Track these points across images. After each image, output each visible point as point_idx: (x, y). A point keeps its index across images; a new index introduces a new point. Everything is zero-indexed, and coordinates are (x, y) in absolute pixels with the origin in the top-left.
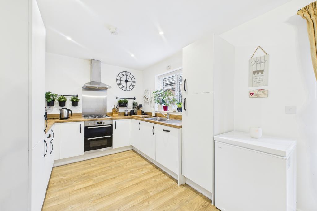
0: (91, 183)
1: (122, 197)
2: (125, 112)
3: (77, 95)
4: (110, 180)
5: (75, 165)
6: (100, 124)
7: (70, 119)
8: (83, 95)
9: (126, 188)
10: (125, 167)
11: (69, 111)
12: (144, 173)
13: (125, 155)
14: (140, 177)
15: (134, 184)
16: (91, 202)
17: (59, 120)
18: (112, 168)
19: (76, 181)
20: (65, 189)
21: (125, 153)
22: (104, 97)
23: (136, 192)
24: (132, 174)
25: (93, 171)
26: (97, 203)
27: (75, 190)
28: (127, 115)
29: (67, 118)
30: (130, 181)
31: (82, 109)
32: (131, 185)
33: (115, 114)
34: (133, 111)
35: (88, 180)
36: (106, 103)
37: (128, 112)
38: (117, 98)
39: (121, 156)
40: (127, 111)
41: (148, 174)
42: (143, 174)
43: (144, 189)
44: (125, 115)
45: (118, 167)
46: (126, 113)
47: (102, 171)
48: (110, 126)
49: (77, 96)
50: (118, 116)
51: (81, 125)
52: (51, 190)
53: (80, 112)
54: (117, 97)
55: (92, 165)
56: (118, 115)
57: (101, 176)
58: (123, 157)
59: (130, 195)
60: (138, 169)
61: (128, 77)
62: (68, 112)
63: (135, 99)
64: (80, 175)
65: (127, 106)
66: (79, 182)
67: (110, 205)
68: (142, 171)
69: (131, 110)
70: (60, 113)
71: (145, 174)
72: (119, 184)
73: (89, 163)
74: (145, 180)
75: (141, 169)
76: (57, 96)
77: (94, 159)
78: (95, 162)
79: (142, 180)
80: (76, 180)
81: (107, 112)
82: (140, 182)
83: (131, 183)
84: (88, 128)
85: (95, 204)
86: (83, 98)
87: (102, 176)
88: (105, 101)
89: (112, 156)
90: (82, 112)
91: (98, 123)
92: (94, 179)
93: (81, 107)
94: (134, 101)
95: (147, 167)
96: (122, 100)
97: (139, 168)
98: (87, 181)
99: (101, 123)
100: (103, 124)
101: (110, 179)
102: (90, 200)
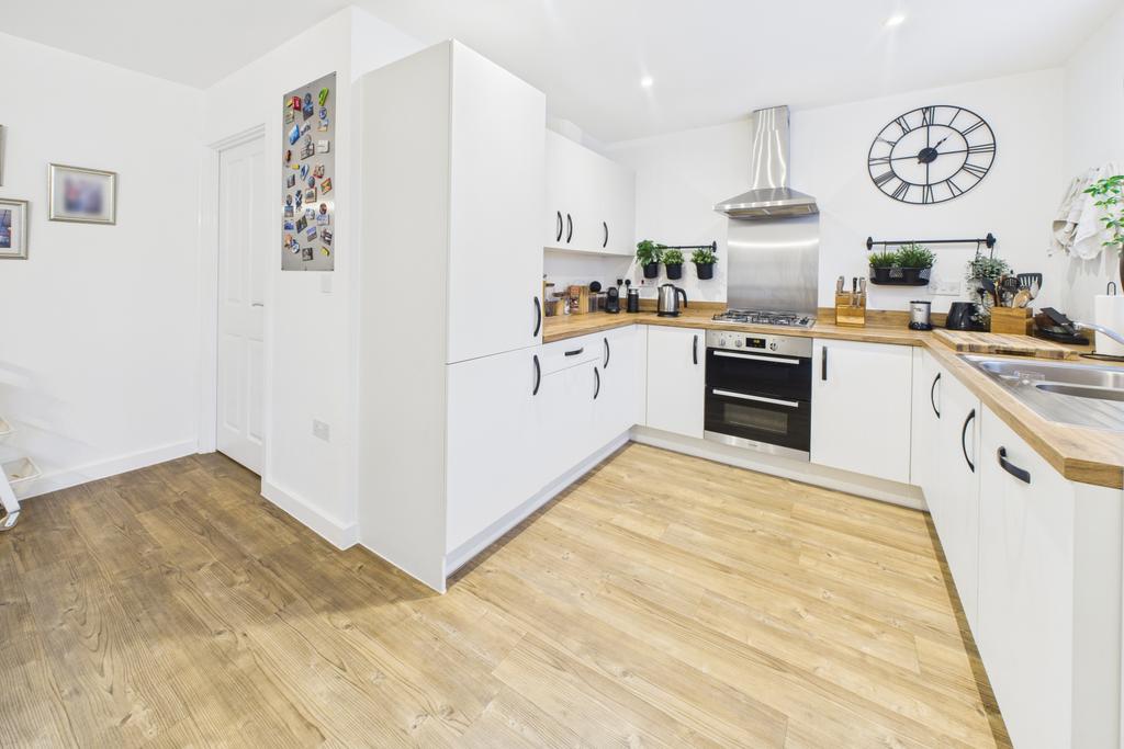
0: (655, 533)
1: (677, 651)
2: (913, 308)
3: (715, 243)
4: (707, 563)
5: (676, 461)
6: (758, 346)
7: (682, 319)
8: (730, 243)
9: (723, 636)
10: (804, 561)
11: (680, 293)
12: (864, 654)
13: (860, 517)
14: (829, 653)
15: (761, 648)
16: (602, 582)
17: (654, 317)
18: (754, 531)
19: (637, 502)
20: (600, 505)
21: (870, 509)
22: (807, 243)
23: (737, 686)
24: (800, 609)
25: (693, 505)
26: (609, 596)
27: (612, 522)
28: (928, 327)
29: (675, 314)
30: (762, 626)
31: (729, 289)
32: (750, 643)
33: (848, 315)
34: (971, 308)
35: (659, 519)
36: (815, 267)
37: (929, 314)
38: (870, 244)
39: (839, 512)
40: (923, 307)
41: (886, 675)
42: (855, 655)
43: (776, 713)
44: (913, 326)
45: (780, 542)
46: (920, 318)
47: (716, 520)
48: (797, 362)
49: (714, 247)
50: (863, 326)
51: (696, 339)
52: (584, 490)
53: (722, 298)
54: (870, 239)
55: (713, 485)
56: (861, 321)
57: (698, 533)
58: (846, 518)
59: (704, 669)
60: (856, 609)
61: (936, 134)
62: (676, 297)
63: (990, 241)
64: (655, 494)
65: (925, 282)
66: (637, 509)
67: (623, 635)
68: (871, 636)
69: (955, 306)
70: (657, 298)
71: (864, 661)
72: (718, 601)
73: (709, 474)
74: (834, 689)
75: (873, 623)
76: (665, 251)
77: (736, 471)
78: (729, 482)
79: (820, 673)
80: (639, 499)
81: (819, 306)
82: (800, 672)
83: (757, 639)
84: (716, 353)
85: (603, 593)
86: (731, 254)
87: (700, 536)
88: (810, 262)
89: (802, 491)
90: (728, 298)
91: (750, 342)
92: (674, 527)
93: (726, 283)
94: (985, 251)
95: (924, 643)
96: (893, 251)
97: (867, 614)
98: (654, 521)
99: (762, 344)
100: (767, 350)
101: (710, 561)
102: (606, 574)
